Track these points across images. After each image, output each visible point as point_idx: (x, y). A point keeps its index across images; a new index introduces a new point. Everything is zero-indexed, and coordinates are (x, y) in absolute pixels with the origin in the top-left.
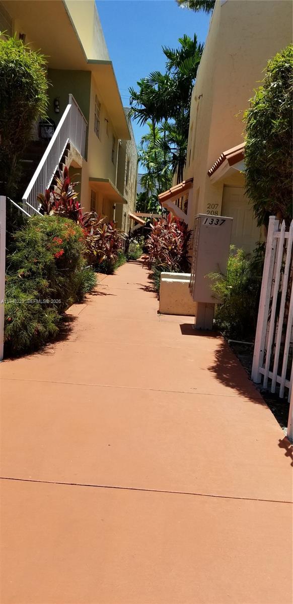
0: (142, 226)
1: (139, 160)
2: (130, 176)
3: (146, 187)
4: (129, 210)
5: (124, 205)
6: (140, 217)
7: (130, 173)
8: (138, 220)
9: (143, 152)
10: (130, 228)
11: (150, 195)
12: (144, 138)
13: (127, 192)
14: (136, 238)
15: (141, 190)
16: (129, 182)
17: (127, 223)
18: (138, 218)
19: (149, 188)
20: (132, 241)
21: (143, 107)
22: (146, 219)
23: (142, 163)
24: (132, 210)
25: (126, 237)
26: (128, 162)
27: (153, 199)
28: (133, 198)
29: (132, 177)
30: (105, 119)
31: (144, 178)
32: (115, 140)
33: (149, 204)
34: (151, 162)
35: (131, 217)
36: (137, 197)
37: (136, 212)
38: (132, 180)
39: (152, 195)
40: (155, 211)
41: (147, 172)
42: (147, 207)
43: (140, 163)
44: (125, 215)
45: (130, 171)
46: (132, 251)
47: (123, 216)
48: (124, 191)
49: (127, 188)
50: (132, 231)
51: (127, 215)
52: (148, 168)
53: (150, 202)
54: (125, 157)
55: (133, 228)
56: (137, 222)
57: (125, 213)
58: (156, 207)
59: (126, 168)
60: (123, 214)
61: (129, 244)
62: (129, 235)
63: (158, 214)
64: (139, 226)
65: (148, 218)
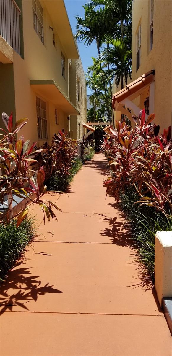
0: (93, 132)
1: (87, 84)
2: (81, 94)
3: (93, 104)
4: (82, 120)
5: (78, 116)
6: (91, 126)
7: (80, 92)
8: (90, 128)
9: (90, 78)
10: (84, 135)
11: (96, 110)
12: (89, 68)
13: (79, 107)
14: (90, 143)
15: (90, 106)
16: (80, 98)
17: (81, 131)
18: (89, 127)
19: (95, 104)
20: (86, 146)
21: (88, 30)
22: (95, 127)
23: (89, 87)
24: (85, 121)
25: (81, 143)
26: (79, 83)
27: (99, 112)
28: (85, 112)
29: (83, 95)
30: (50, 28)
31: (92, 98)
32: (64, 58)
33: (97, 116)
34: (96, 84)
35: (84, 126)
36: (87, 112)
37: (88, 122)
38: (82, 98)
39: (98, 109)
40: (101, 120)
41: (93, 92)
42: (95, 119)
43: (88, 86)
44: (79, 125)
45: (80, 90)
46: (87, 153)
47: (77, 125)
48: (77, 105)
49: (78, 102)
50: (85, 137)
51: (81, 125)
52: (94, 89)
53: (97, 114)
54: (75, 77)
55: (87, 135)
56: (89, 130)
57: (79, 123)
58: (101, 118)
59: (77, 86)
60: (78, 124)
61: (84, 148)
62: (83, 141)
63: (104, 122)
64: (91, 132)
65: (97, 126)
